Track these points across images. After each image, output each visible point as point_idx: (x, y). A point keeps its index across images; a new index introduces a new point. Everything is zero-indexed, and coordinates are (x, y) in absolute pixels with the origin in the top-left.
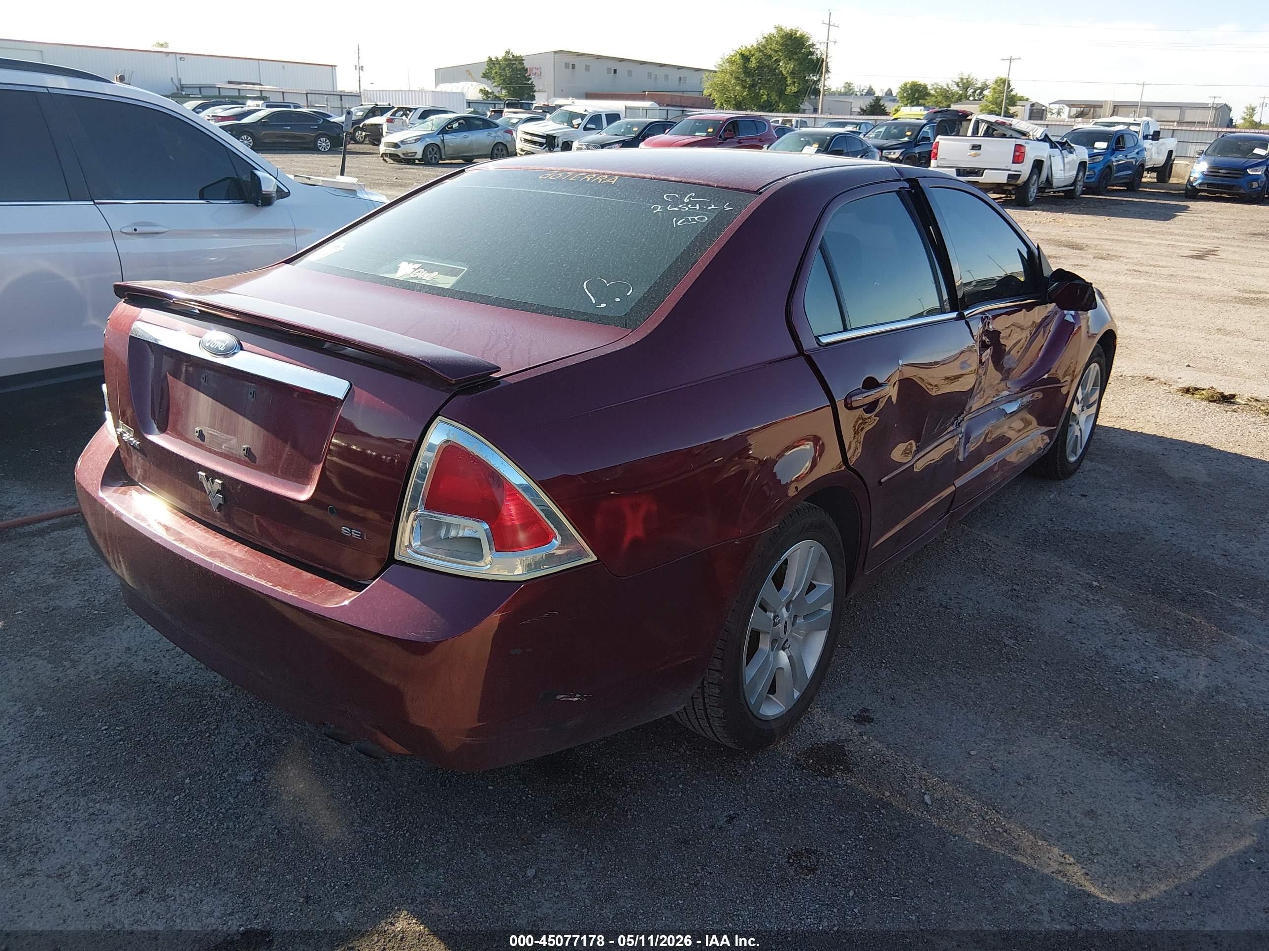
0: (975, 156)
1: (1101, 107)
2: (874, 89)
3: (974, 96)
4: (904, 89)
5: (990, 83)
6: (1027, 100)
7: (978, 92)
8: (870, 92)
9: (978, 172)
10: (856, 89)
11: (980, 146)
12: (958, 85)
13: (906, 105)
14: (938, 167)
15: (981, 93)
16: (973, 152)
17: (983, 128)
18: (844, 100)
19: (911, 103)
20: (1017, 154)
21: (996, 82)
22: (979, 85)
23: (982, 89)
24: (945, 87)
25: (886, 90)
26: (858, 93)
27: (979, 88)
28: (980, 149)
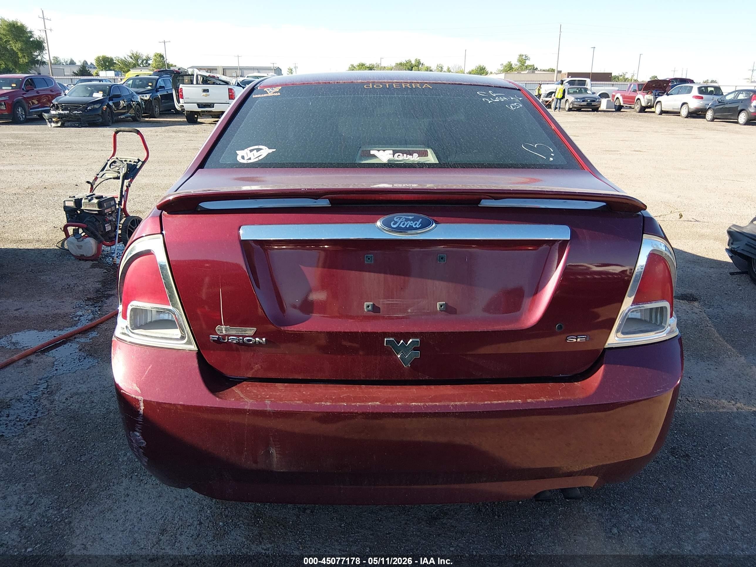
0: (206, 96)
1: (216, 69)
2: (75, 61)
3: (143, 64)
4: (98, 60)
5: (152, 56)
6: (175, 66)
7: (145, 61)
8: (72, 63)
9: (211, 105)
10: (62, 61)
11: (208, 90)
12: (131, 58)
13: (102, 70)
14: (185, 103)
15: (147, 63)
16: (204, 93)
17: (200, 79)
18: (57, 67)
19: (105, 69)
20: (230, 94)
21: (156, 56)
22: (144, 58)
23: (147, 60)
24: (124, 59)
25: (82, 62)
26: (64, 63)
27: (145, 59)
28: (208, 92)
